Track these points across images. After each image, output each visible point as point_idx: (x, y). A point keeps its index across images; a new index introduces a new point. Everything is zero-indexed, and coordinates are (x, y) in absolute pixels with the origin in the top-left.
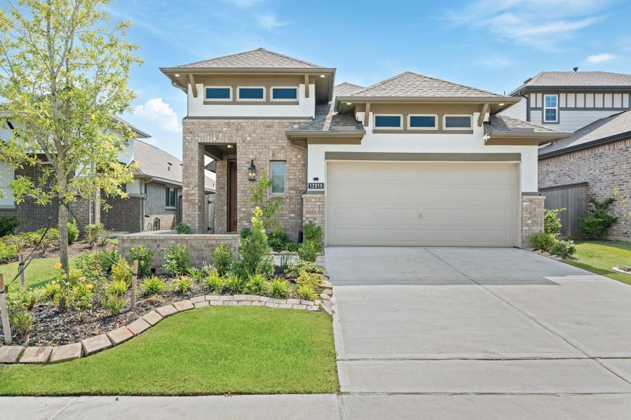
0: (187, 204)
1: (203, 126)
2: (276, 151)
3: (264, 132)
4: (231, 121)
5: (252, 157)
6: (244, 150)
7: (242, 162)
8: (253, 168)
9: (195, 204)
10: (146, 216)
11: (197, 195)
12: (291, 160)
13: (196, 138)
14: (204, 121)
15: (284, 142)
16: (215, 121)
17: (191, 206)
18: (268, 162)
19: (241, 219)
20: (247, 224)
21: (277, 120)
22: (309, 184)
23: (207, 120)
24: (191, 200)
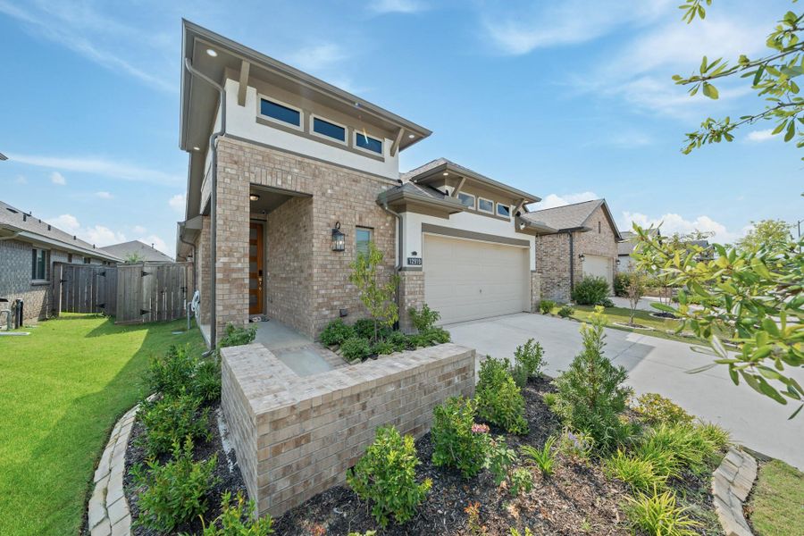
1: (260, 158)
2: (364, 215)
3: (349, 187)
4: (306, 160)
5: (333, 217)
6: (323, 207)
7: (321, 224)
11: (247, 270)
12: (378, 228)
13: (247, 174)
15: (372, 205)
16: (282, 154)
17: (235, 291)
18: (354, 227)
19: (320, 306)
20: (327, 312)
21: (365, 175)
22: (409, 259)
23: (268, 150)
24: (236, 279)
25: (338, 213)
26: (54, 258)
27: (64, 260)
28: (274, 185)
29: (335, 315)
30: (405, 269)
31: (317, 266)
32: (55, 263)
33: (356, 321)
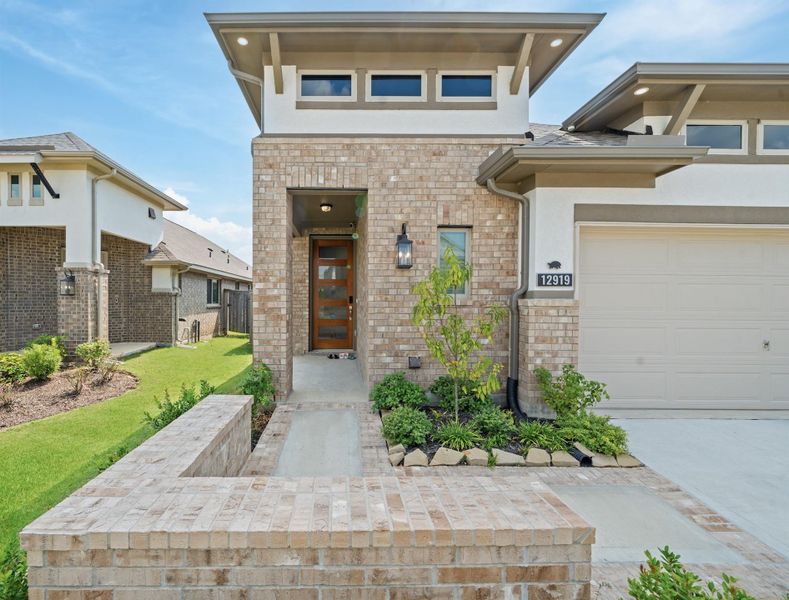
0: (262, 317)
1: (297, 153)
2: (452, 206)
3: (427, 165)
4: (358, 141)
5: (399, 217)
6: (383, 204)
7: (379, 229)
8: (402, 240)
9: (279, 317)
10: (181, 320)
11: (284, 298)
12: (482, 224)
13: (283, 178)
14: (299, 141)
15: (469, 186)
16: (323, 140)
17: (271, 323)
18: (435, 229)
19: (377, 349)
20: (389, 360)
21: (454, 141)
22: (540, 276)
23: (306, 140)
24: (272, 309)
25: (405, 211)
26: (224, 286)
27: (232, 287)
28: (314, 185)
29: (401, 365)
30: (532, 295)
31: (374, 292)
32: (225, 290)
33: (437, 378)
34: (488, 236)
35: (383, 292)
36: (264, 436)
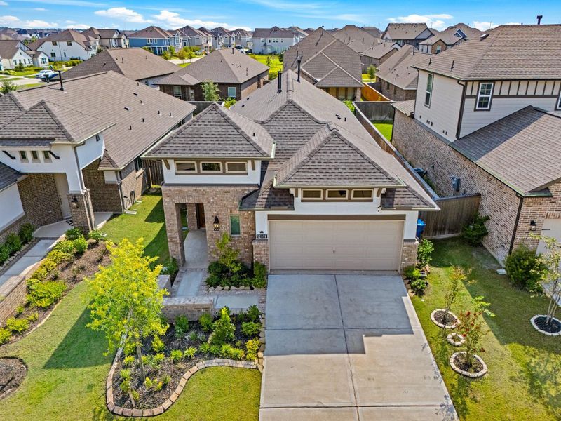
1: (177, 192)
2: (233, 209)
3: (223, 196)
7: (209, 216)
8: (217, 221)
10: (125, 197)
12: (243, 214)
13: (174, 200)
18: (227, 216)
19: (211, 252)
20: (215, 256)
22: (257, 235)
25: (217, 210)
34: (246, 218)
35: (212, 235)
36: (175, 282)
